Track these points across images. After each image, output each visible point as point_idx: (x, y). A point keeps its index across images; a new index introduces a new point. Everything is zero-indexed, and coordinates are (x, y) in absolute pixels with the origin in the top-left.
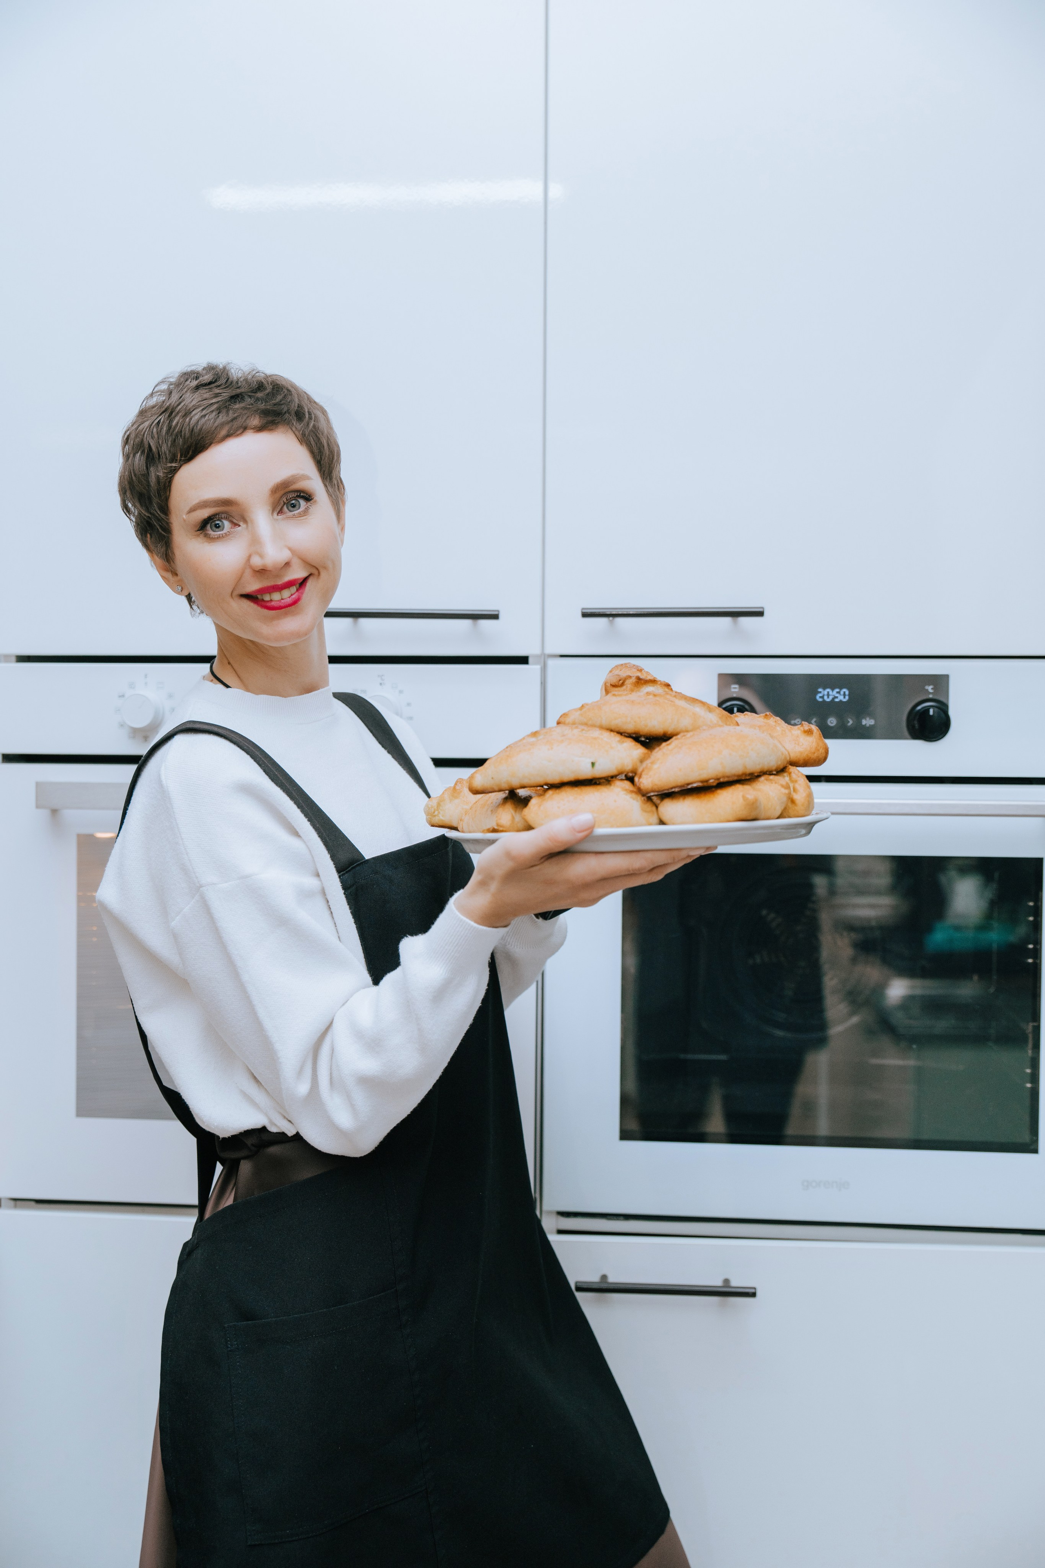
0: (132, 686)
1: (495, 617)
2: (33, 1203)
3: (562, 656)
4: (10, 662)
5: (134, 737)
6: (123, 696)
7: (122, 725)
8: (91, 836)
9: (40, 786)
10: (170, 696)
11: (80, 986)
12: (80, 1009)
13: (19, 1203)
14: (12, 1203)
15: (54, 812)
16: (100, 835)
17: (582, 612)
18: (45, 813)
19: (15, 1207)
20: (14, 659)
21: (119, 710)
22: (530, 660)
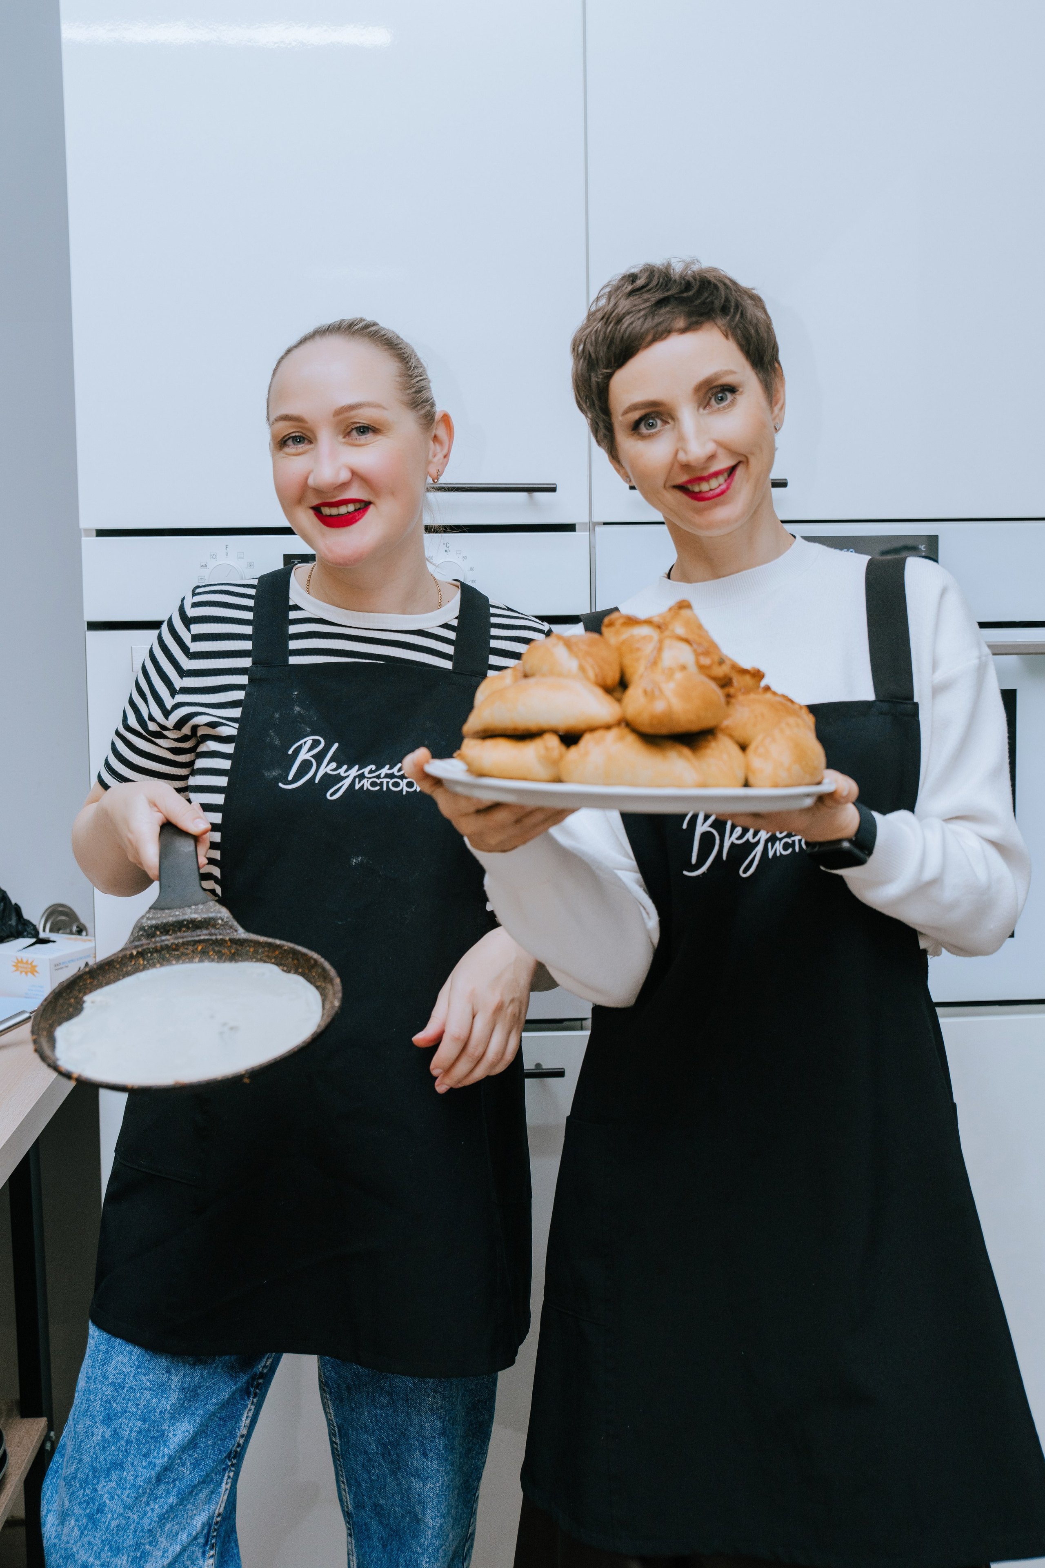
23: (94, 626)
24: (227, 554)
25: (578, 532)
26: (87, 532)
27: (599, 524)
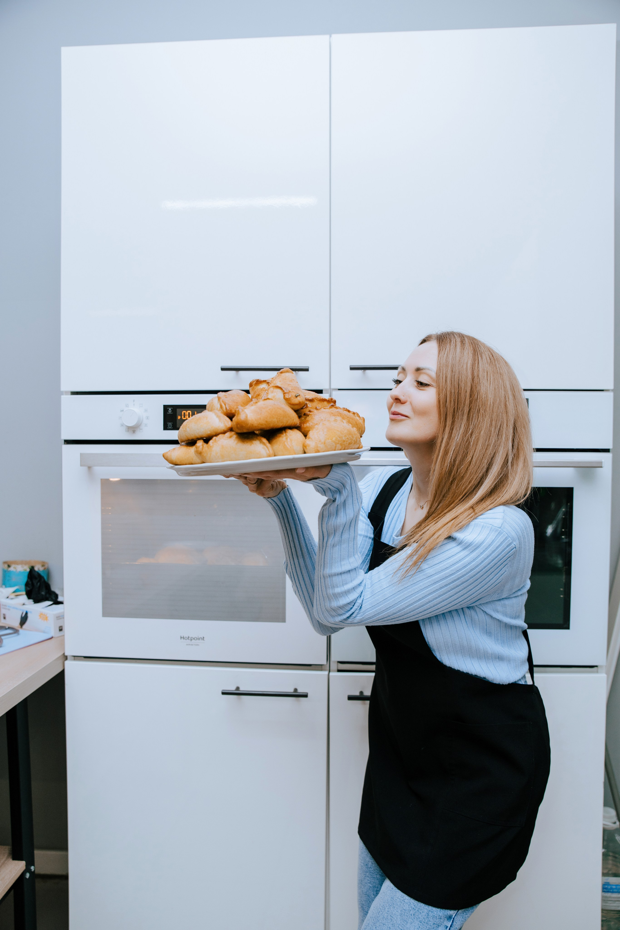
0: (127, 406)
1: (307, 370)
2: (83, 658)
3: (339, 390)
4: (68, 395)
5: (128, 431)
6: (123, 411)
7: (122, 425)
8: (108, 480)
9: (82, 456)
10: (146, 411)
11: (103, 553)
12: (103, 564)
13: (76, 657)
14: (73, 658)
15: (89, 468)
16: (111, 479)
17: (350, 367)
18: (86, 468)
19: (74, 660)
20: (70, 393)
21: (121, 418)
22: (323, 392)
23: (68, 442)
24: (134, 405)
25: (325, 393)
26: (66, 393)
27: (335, 389)
